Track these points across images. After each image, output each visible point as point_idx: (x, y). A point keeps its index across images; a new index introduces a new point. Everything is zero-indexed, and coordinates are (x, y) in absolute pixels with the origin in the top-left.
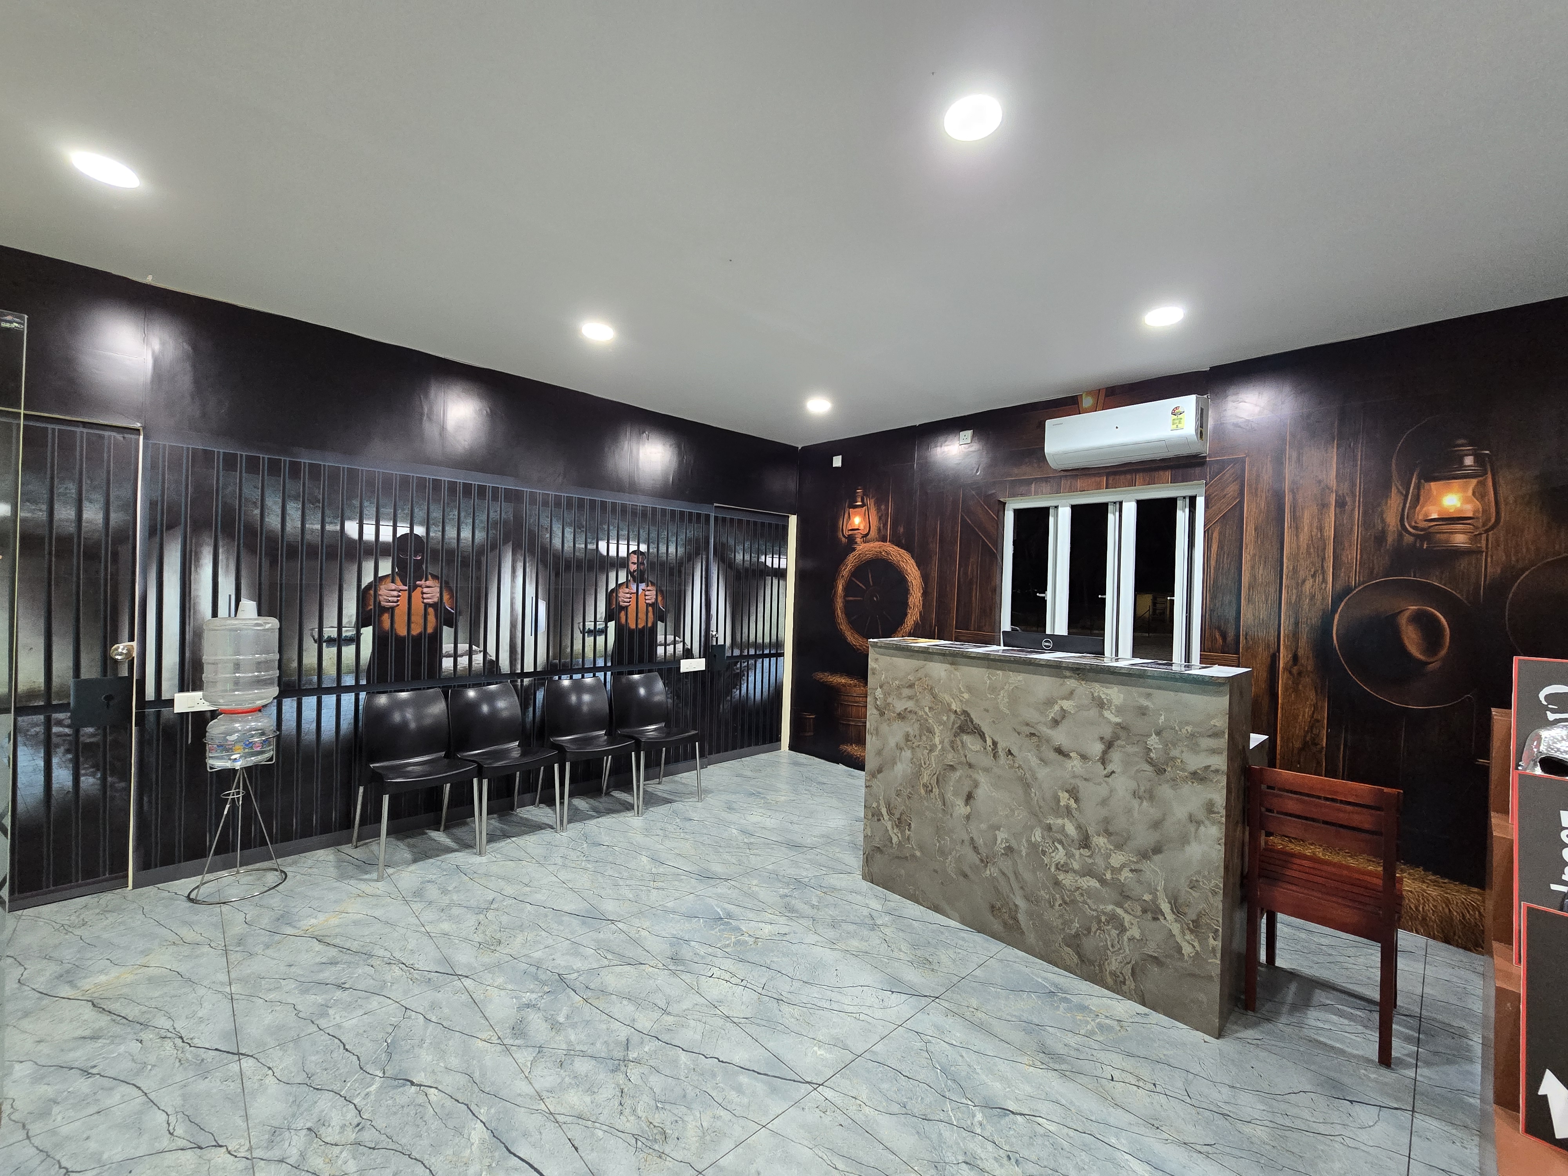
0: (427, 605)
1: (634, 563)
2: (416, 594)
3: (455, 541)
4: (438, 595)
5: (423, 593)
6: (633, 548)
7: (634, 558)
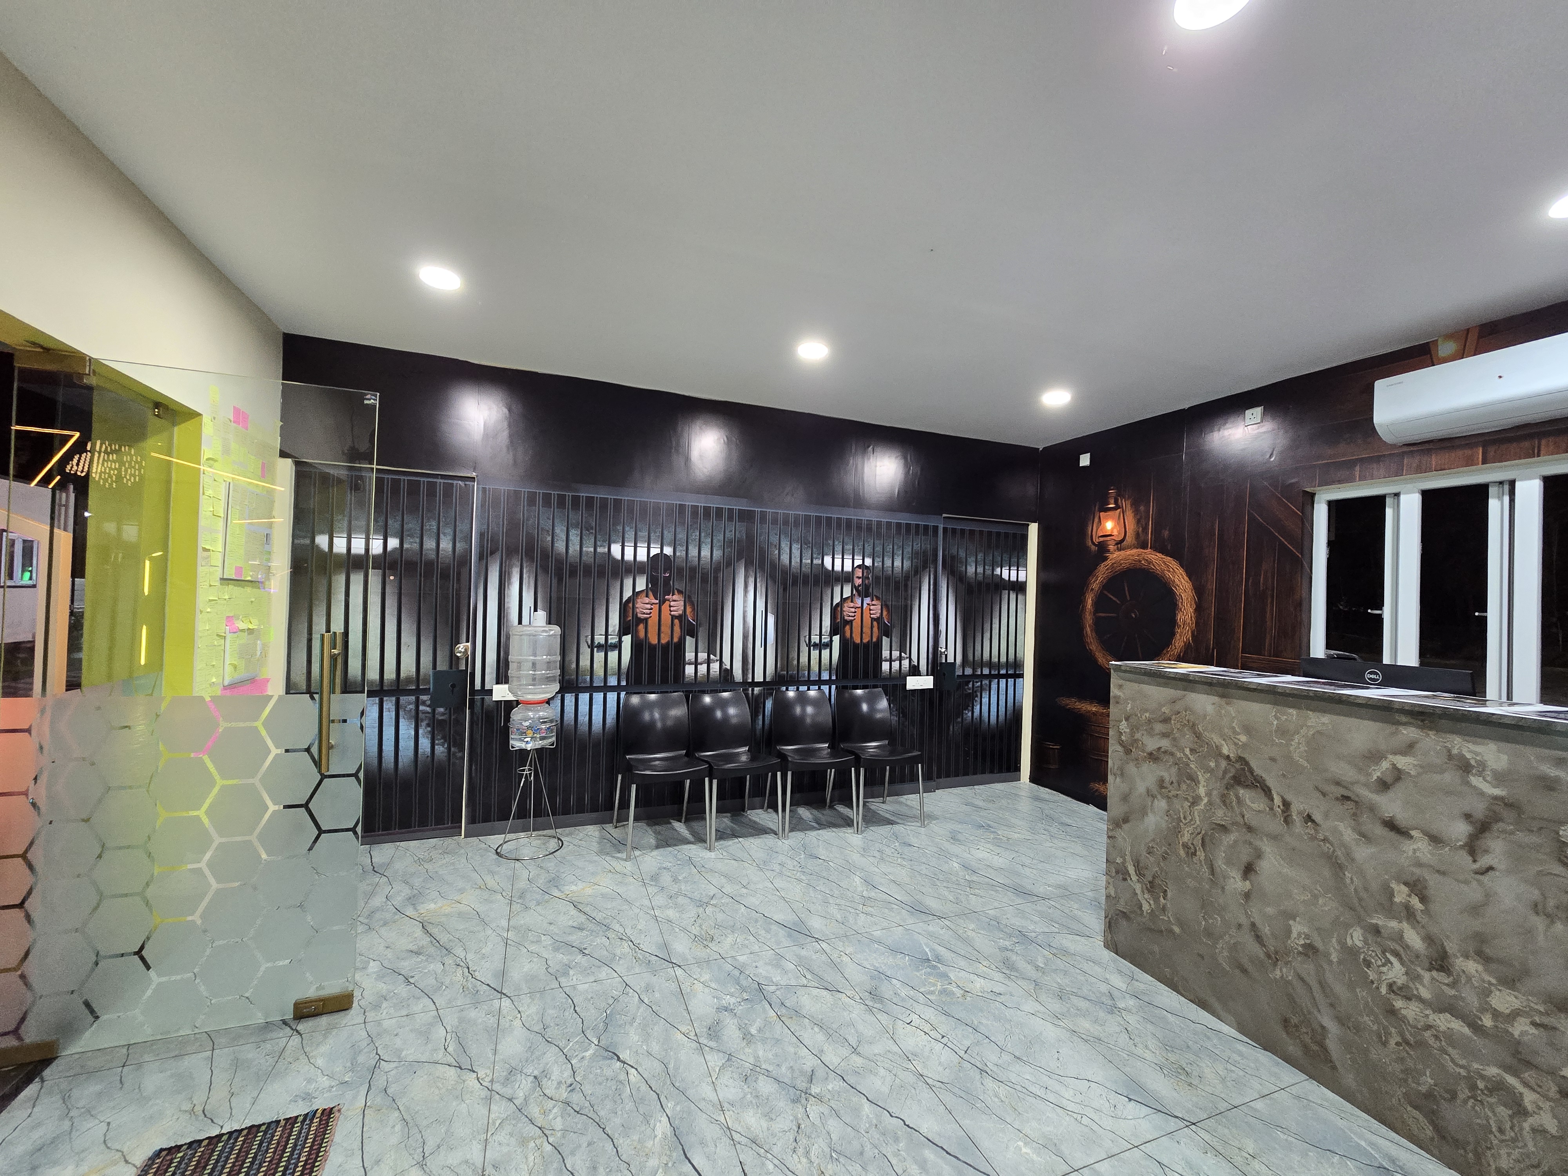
0: (673, 617)
1: (859, 578)
2: (665, 607)
3: (697, 559)
4: (683, 608)
5: (670, 606)
6: (858, 562)
7: (859, 573)
